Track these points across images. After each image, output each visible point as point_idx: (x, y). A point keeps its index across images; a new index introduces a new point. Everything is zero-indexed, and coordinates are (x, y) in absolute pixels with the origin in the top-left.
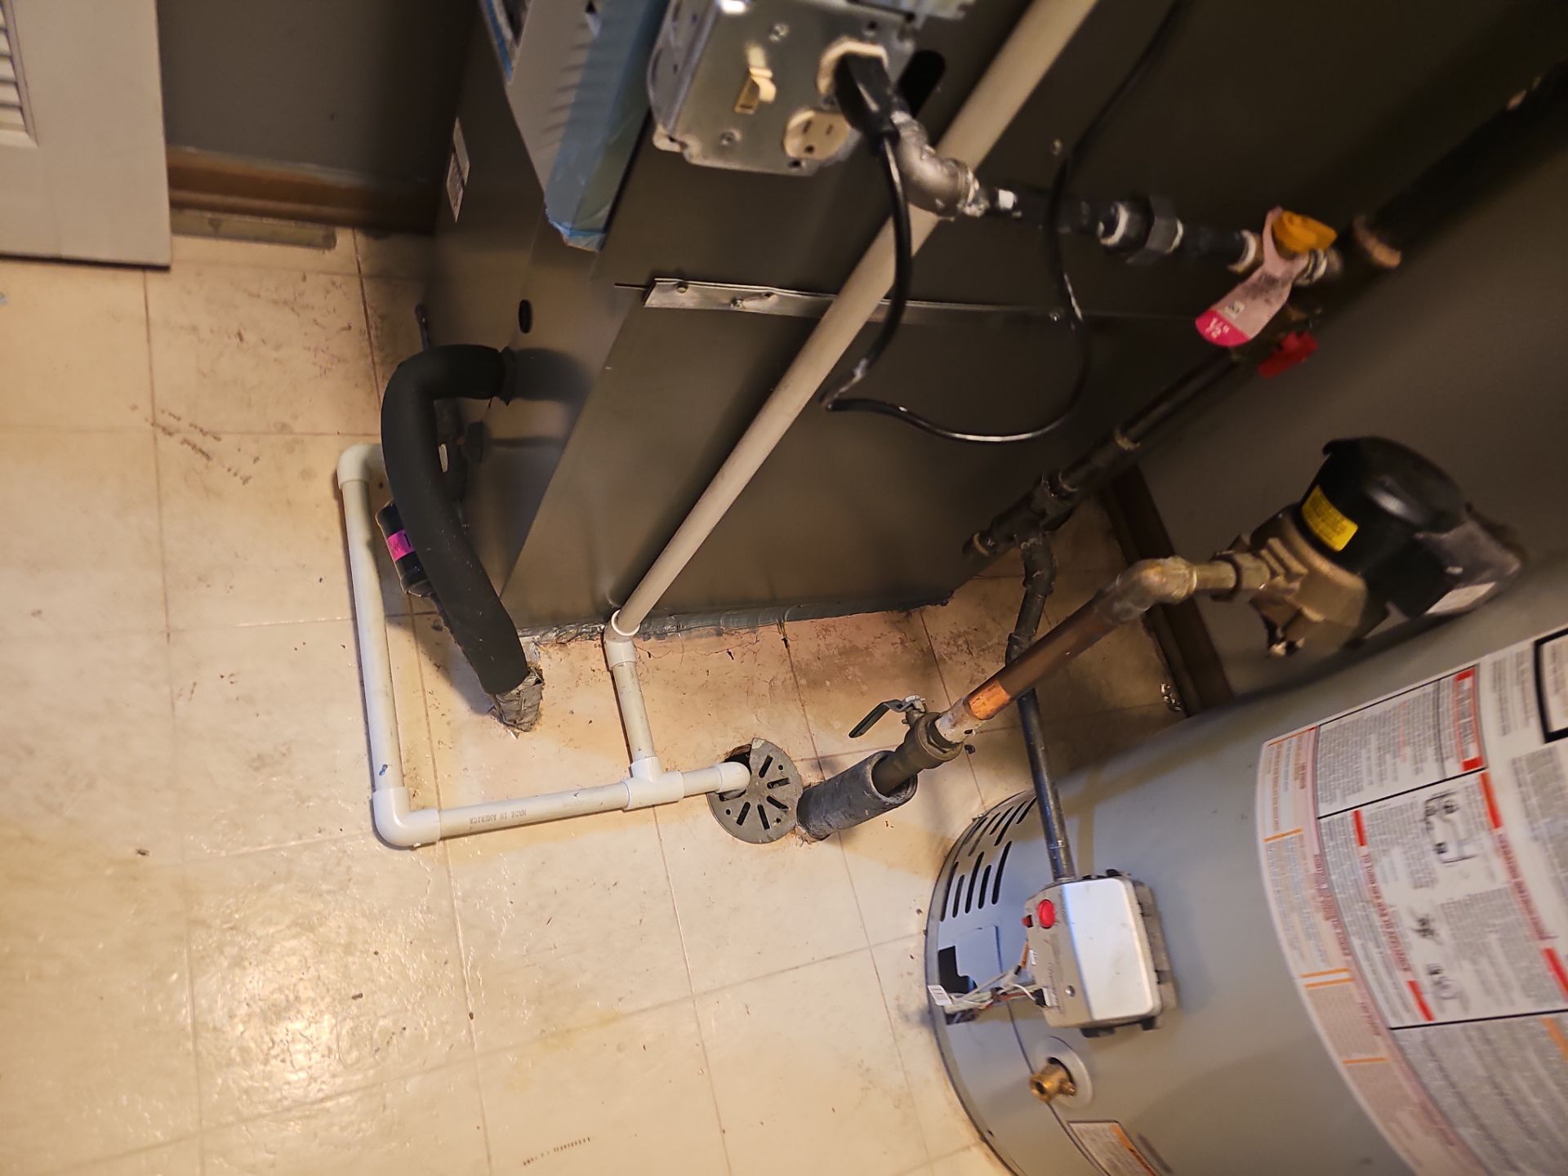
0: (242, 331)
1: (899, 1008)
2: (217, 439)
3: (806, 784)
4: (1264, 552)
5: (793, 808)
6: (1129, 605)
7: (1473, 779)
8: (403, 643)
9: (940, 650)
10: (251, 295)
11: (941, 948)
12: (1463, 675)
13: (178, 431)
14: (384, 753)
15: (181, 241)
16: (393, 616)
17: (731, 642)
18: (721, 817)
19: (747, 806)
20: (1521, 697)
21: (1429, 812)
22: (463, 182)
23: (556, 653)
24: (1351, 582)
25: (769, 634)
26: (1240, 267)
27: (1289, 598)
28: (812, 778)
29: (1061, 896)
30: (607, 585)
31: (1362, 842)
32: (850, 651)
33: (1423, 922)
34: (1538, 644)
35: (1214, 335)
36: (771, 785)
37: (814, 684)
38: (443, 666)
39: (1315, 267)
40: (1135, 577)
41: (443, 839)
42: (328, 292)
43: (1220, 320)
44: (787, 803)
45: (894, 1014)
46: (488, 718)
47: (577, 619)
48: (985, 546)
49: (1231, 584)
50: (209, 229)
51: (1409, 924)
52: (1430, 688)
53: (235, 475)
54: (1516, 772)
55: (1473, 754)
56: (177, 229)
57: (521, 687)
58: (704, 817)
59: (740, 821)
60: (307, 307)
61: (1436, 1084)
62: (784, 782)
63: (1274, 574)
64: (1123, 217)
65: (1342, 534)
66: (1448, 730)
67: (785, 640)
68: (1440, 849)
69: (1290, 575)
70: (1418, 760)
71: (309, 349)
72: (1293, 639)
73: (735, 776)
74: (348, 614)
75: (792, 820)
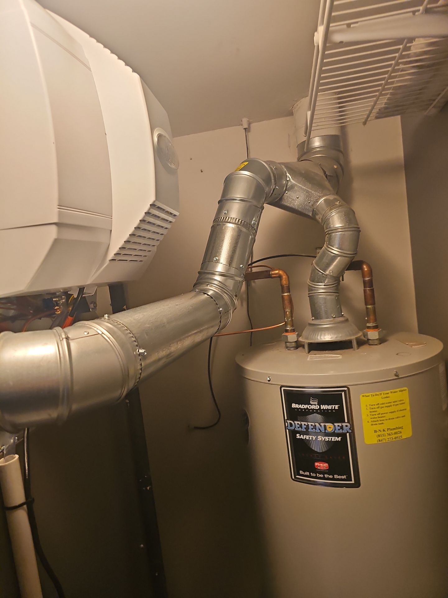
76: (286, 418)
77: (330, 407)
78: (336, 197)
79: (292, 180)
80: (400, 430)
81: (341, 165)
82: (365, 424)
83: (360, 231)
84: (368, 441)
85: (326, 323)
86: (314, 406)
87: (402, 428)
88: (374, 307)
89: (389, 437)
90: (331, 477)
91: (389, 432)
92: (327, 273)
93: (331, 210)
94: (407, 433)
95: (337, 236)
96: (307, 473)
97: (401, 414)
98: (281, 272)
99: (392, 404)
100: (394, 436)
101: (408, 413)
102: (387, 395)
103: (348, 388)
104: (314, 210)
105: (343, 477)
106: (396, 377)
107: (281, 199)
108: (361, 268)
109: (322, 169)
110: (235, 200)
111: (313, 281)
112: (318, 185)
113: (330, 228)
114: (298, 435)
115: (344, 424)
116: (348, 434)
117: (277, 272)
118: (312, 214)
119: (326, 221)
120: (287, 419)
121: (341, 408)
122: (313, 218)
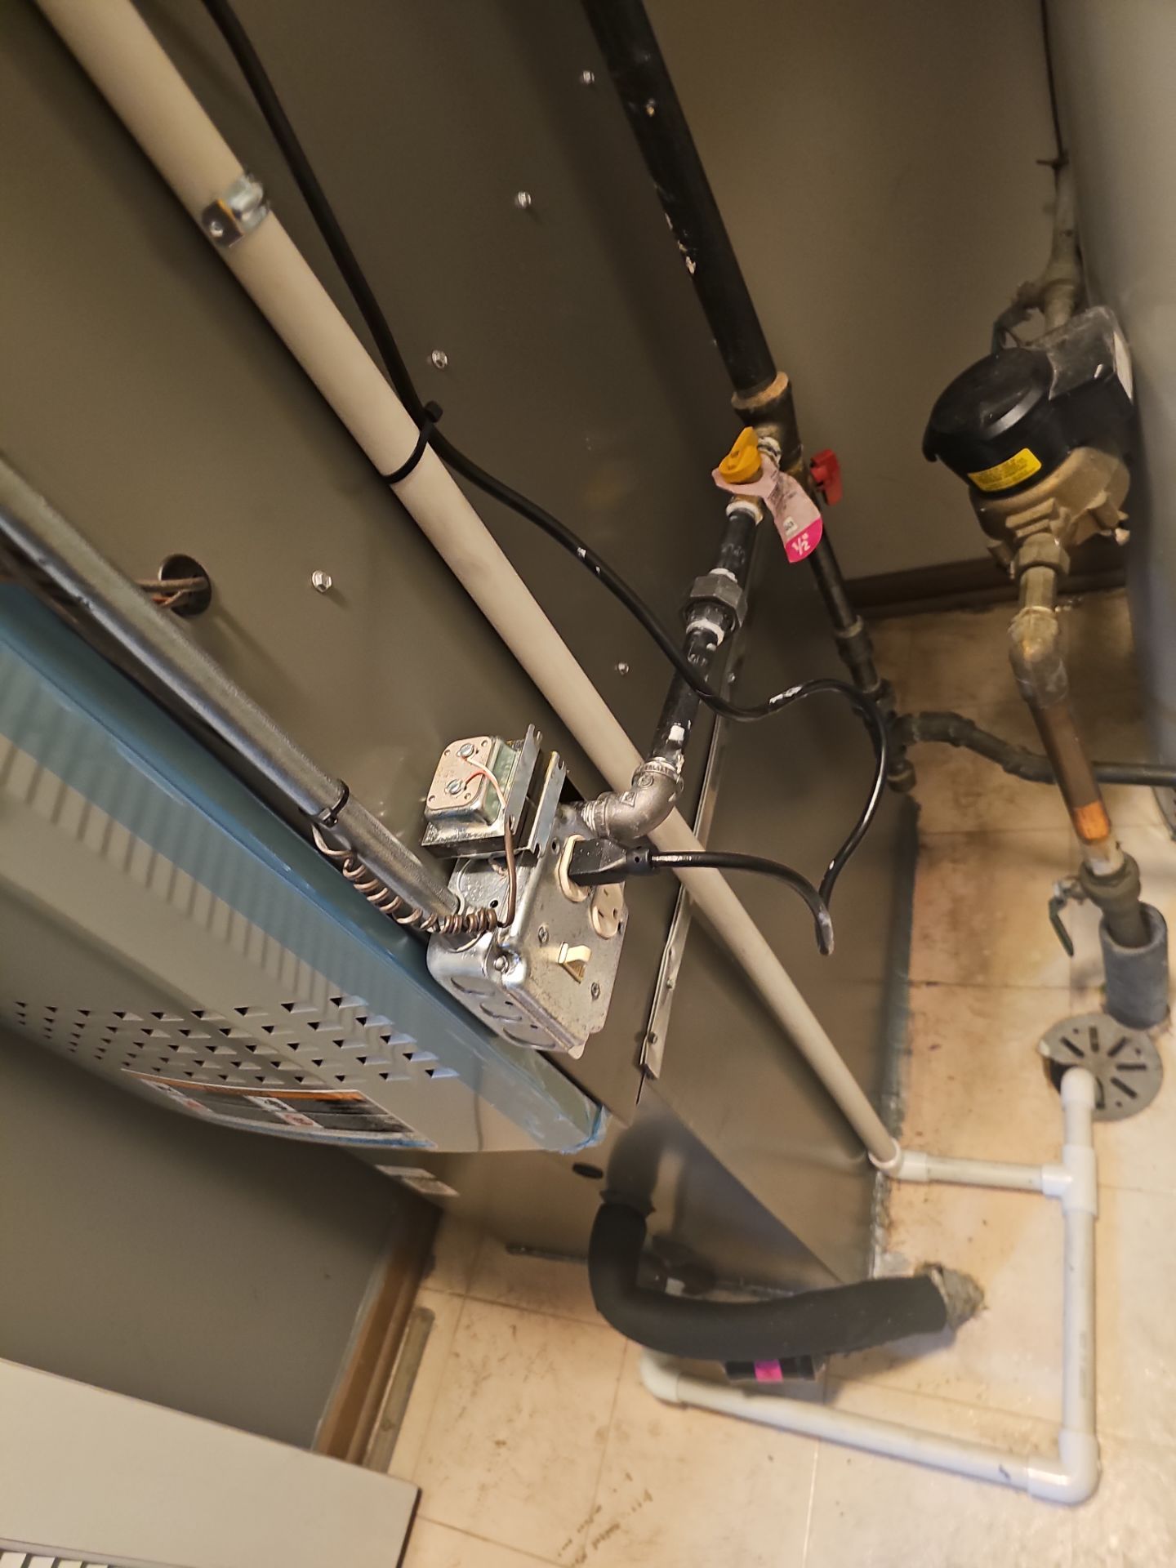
0: (496, 1439)
2: (599, 1509)
3: (1100, 1009)
4: (1020, 534)
5: (1128, 1032)
6: (1054, 677)
8: (859, 1396)
9: (969, 824)
10: (461, 1415)
13: (583, 1548)
14: (987, 1464)
15: (394, 1467)
16: (825, 1396)
17: (921, 1042)
18: (1122, 1113)
19: (1116, 1082)
22: (430, 1179)
23: (898, 1235)
24: (1075, 459)
25: (919, 999)
26: (759, 518)
27: (1074, 518)
28: (1094, 1001)
30: (839, 1156)
32: (955, 920)
35: (807, 548)
36: (1095, 1047)
37: (984, 966)
38: (893, 1362)
39: (770, 449)
40: (1029, 666)
41: (1095, 1431)
42: (475, 1336)
43: (795, 540)
44: (1120, 1036)
47: (868, 1200)
48: (901, 772)
49: (1051, 573)
50: (390, 1434)
53: (640, 1505)
56: (384, 1469)
57: (943, 1291)
58: (1123, 1132)
59: (1132, 1094)
60: (485, 1362)
62: (1094, 1032)
63: (1047, 530)
64: (703, 624)
65: (1027, 461)
67: (929, 984)
69: (1052, 515)
71: (526, 1377)
72: (1117, 522)
73: (1079, 1086)
74: (816, 1445)
75: (1140, 1037)
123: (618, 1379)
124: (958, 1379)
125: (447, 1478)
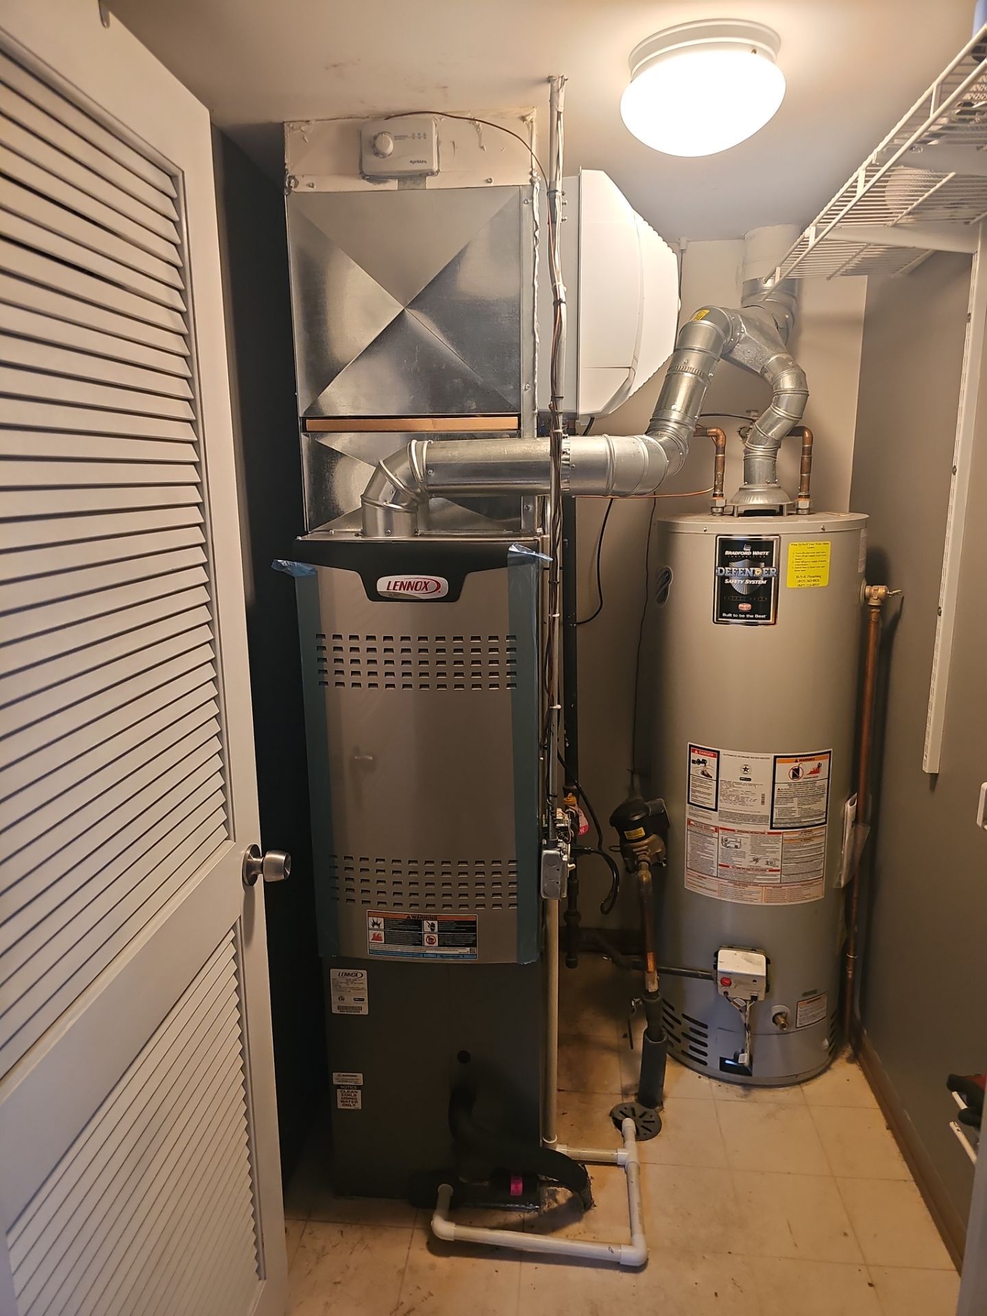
0: (334, 1281)
1: (742, 1097)
2: (402, 1304)
3: (635, 1101)
4: (637, 854)
5: (647, 1110)
7: (720, 831)
11: (718, 1068)
12: (689, 823)
14: (603, 1249)
18: (647, 1138)
19: (643, 1126)
20: (701, 812)
21: (725, 846)
24: (653, 837)
28: (632, 1099)
29: (722, 972)
31: (728, 867)
33: (754, 860)
34: (689, 803)
36: (634, 1114)
37: (584, 1085)
44: (644, 1111)
45: (744, 1100)
46: (585, 1216)
51: (753, 864)
52: (689, 833)
53: (426, 1299)
54: (722, 821)
55: (714, 829)
58: (649, 1144)
59: (651, 1131)
60: (324, 1248)
61: (796, 878)
62: (632, 1109)
63: (645, 854)
65: (641, 832)
66: (704, 832)
68: (736, 847)
69: (647, 851)
70: (710, 843)
71: (351, 1252)
72: (663, 859)
74: (518, 1263)
75: (652, 1111)
76: (717, 565)
77: (761, 553)
78: (789, 356)
79: (746, 332)
80: (818, 578)
81: (792, 314)
82: (789, 570)
83: (808, 395)
84: (789, 586)
85: (758, 488)
86: (747, 552)
87: (820, 577)
88: (809, 477)
89: (808, 583)
90: (752, 616)
91: (809, 579)
92: (770, 434)
93: (784, 370)
94: (824, 582)
95: (785, 398)
96: (730, 615)
97: (821, 564)
98: (719, 431)
99: (816, 554)
100: (812, 583)
101: (827, 564)
102: (813, 546)
103: (780, 538)
104: (763, 367)
105: (763, 616)
106: (822, 531)
107: (731, 351)
108: (803, 435)
109: (775, 320)
110: (694, 350)
111: (752, 443)
112: (772, 342)
113: (780, 388)
114: (726, 580)
115: (771, 569)
116: (773, 578)
117: (714, 430)
118: (761, 372)
119: (776, 381)
120: (719, 566)
121: (771, 554)
122: (761, 376)
123: (409, 1248)
124: (585, 1232)
125: (301, 1303)
